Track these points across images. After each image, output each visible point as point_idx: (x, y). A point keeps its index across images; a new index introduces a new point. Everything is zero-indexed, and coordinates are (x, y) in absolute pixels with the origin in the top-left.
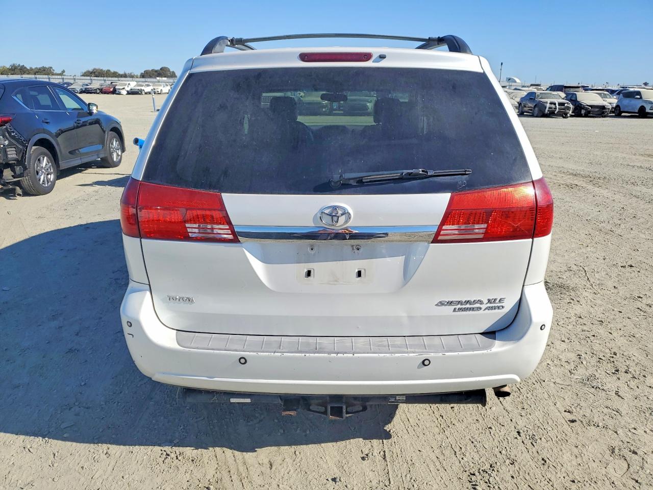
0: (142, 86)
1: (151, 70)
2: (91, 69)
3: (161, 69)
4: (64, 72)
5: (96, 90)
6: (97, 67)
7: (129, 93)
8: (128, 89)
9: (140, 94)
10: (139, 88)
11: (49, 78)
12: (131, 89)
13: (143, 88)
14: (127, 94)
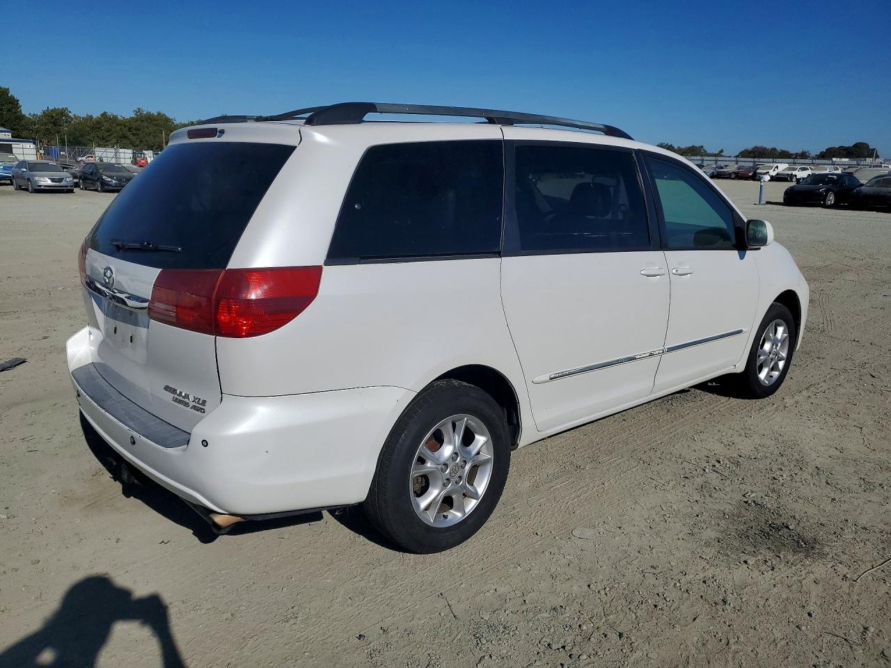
0: (795, 169)
1: (837, 147)
2: (750, 147)
3: (854, 146)
4: (722, 151)
5: (730, 174)
6: (759, 144)
7: (773, 179)
8: (774, 174)
9: (789, 181)
10: (790, 172)
11: (703, 160)
12: (777, 174)
13: (794, 173)
14: (769, 181)
